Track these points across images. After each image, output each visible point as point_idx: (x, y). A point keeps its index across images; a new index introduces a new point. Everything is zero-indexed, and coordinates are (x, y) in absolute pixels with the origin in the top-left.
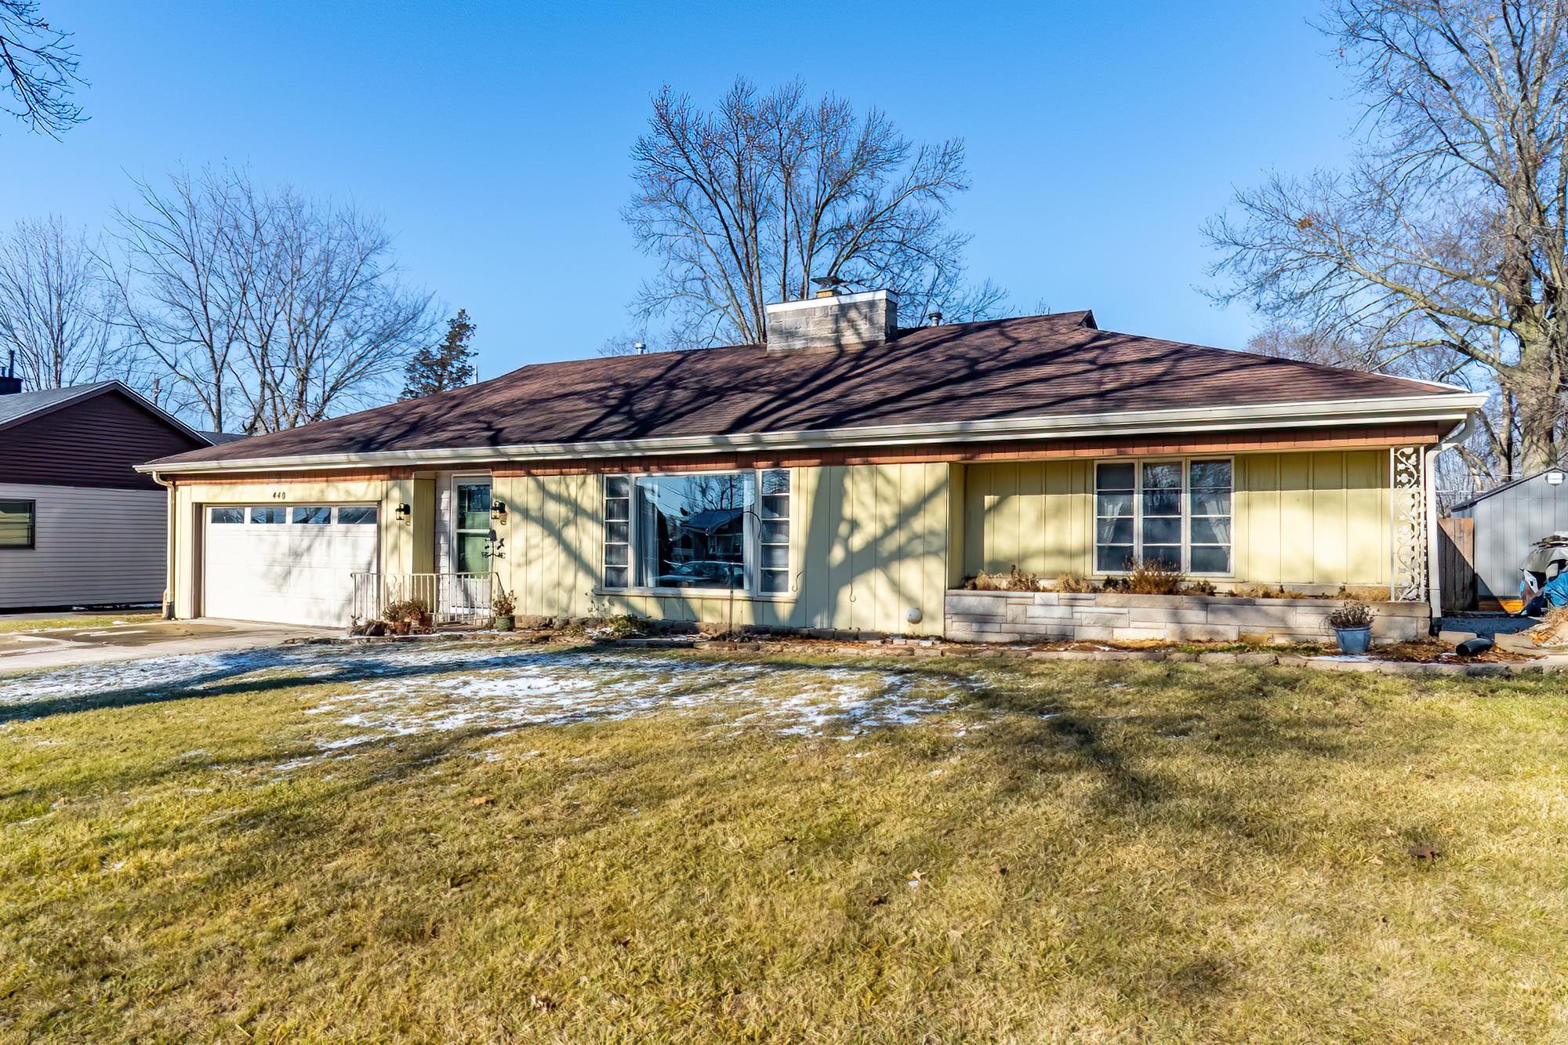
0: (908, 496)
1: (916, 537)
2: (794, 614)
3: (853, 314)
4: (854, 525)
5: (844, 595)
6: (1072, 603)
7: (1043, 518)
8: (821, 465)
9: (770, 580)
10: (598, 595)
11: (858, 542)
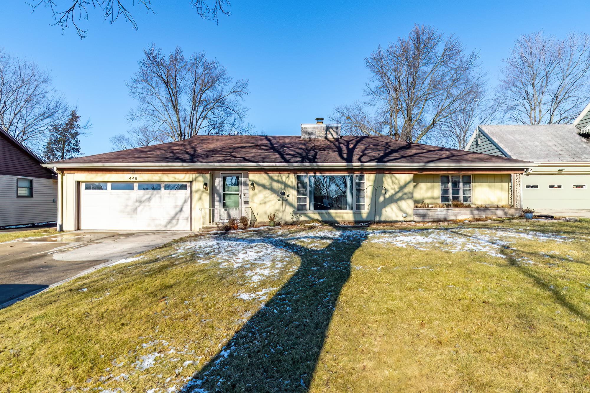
0: (402, 183)
1: (406, 194)
2: (368, 217)
4: (386, 191)
5: (384, 211)
6: (447, 211)
7: (428, 189)
8: (376, 173)
9: (359, 207)
10: (295, 213)
11: (387, 196)
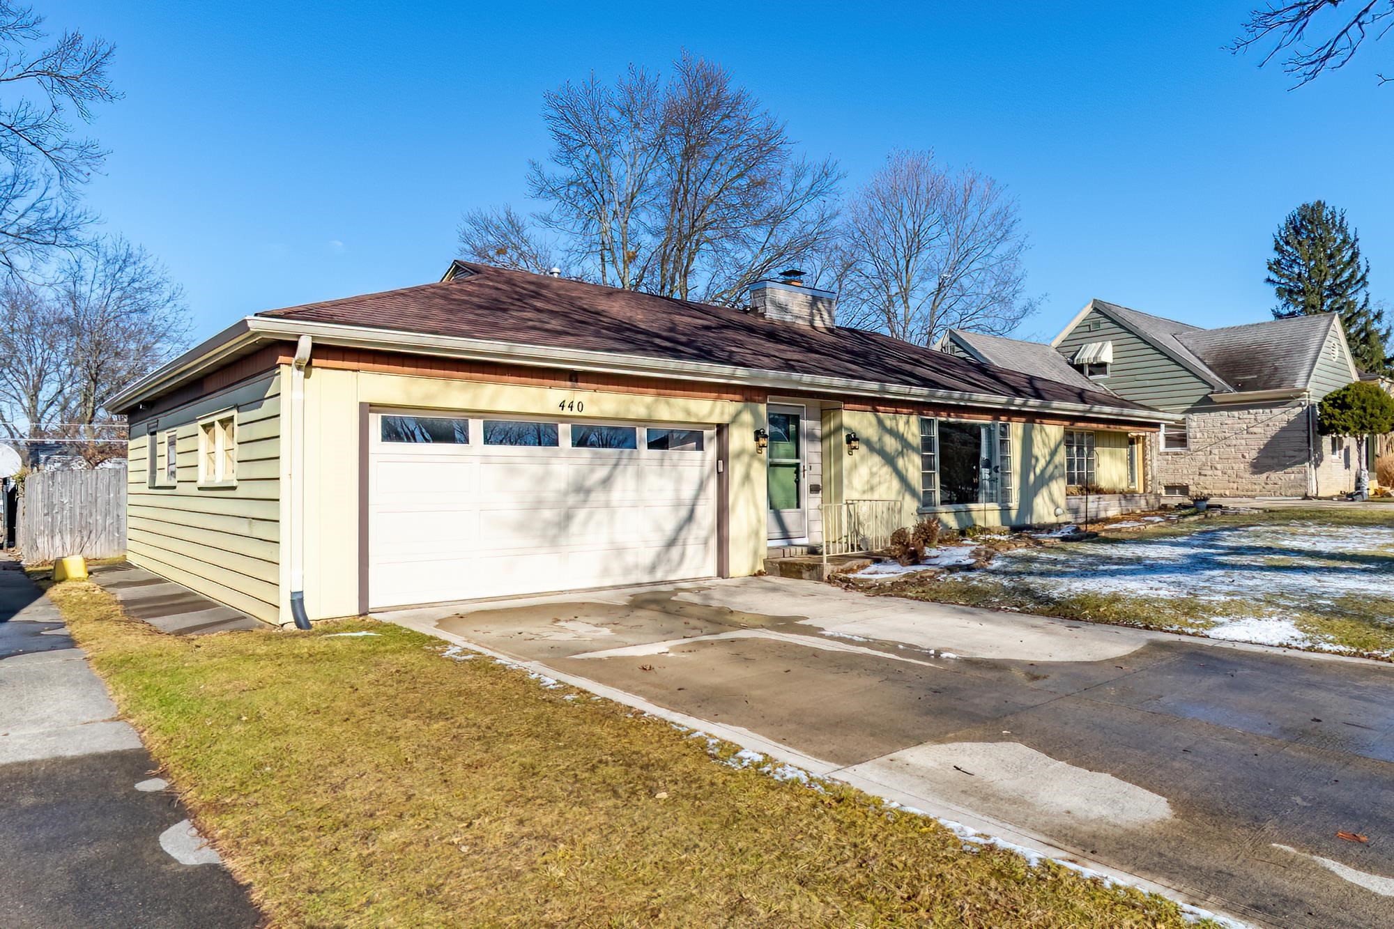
0: (1052, 444)
1: (1057, 467)
2: (1018, 515)
3: (820, 305)
4: (1037, 459)
5: (1036, 500)
8: (1025, 421)
9: (1006, 495)
10: (920, 512)
11: (1038, 469)
